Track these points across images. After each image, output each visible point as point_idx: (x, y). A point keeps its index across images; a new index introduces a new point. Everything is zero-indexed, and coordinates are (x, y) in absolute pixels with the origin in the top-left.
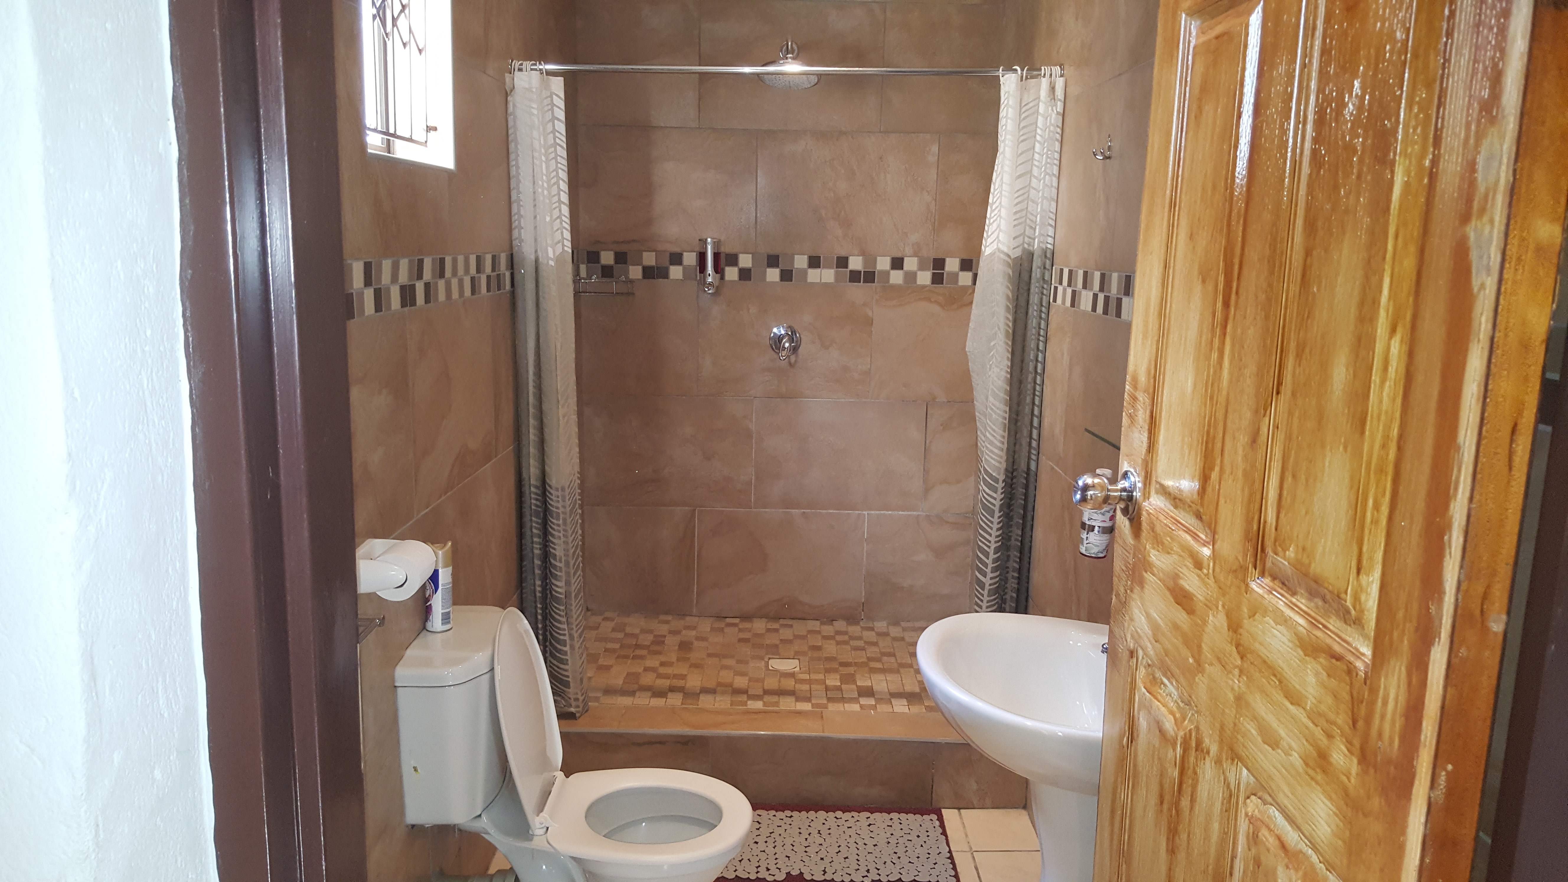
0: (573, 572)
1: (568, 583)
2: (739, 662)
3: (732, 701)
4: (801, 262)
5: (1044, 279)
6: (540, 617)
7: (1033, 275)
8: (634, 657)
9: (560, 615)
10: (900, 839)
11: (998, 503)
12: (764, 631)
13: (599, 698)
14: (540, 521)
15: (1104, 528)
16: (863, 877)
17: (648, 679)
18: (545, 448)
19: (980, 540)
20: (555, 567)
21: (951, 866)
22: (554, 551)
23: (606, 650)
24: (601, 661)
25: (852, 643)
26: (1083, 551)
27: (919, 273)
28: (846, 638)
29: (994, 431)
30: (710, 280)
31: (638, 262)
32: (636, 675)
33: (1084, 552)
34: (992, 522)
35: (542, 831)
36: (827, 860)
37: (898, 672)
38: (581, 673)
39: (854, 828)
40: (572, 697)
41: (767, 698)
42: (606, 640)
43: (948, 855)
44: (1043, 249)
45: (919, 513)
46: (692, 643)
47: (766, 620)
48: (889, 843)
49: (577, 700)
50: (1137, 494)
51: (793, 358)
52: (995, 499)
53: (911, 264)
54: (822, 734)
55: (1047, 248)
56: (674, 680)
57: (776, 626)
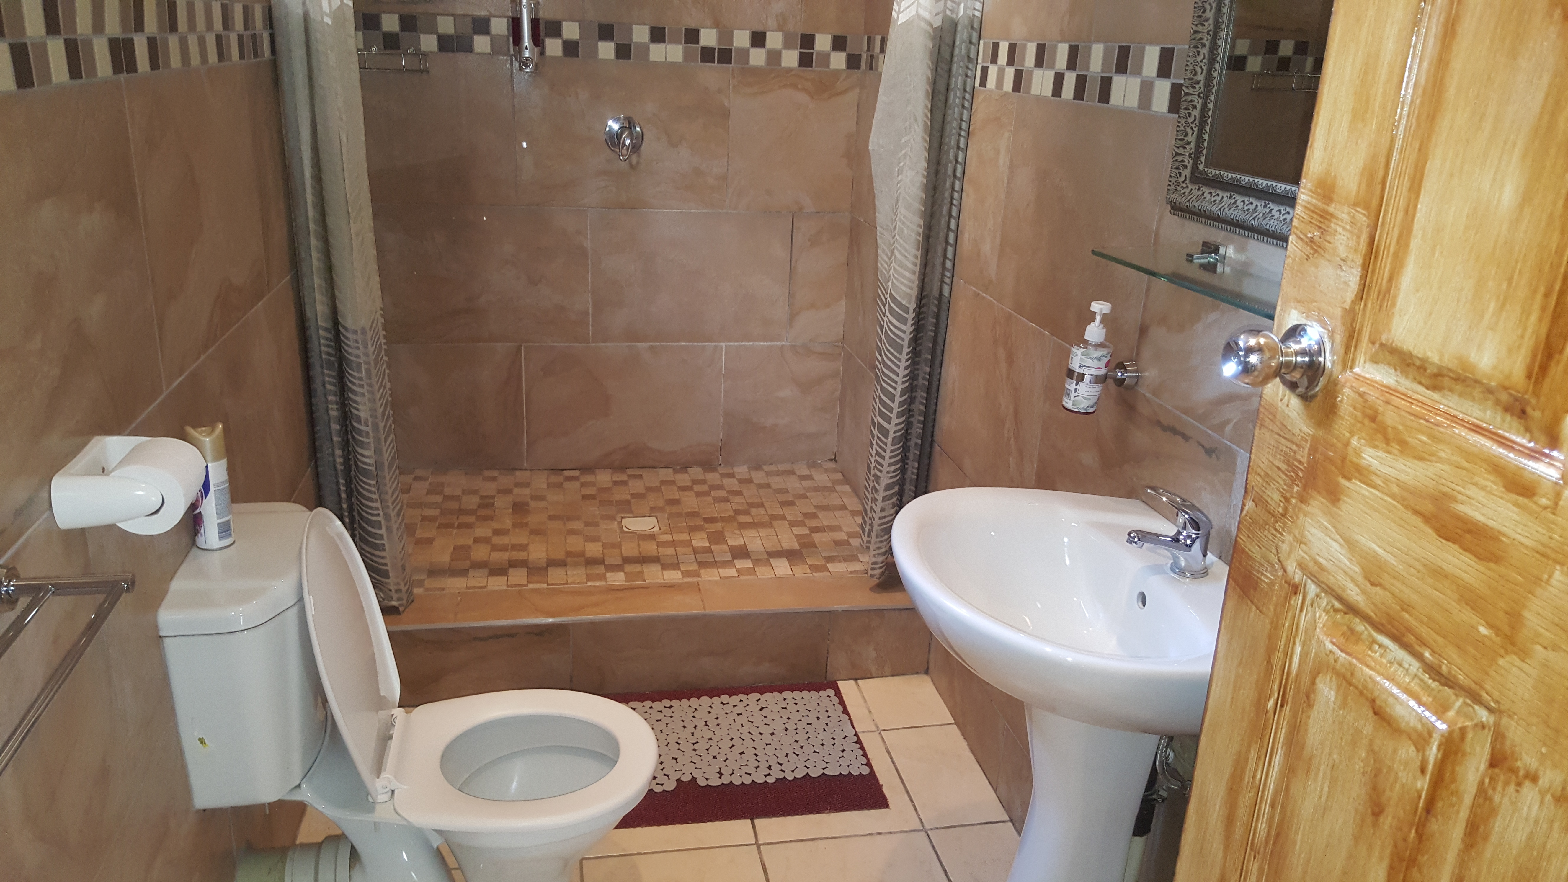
0: (383, 437)
1: (378, 451)
2: (587, 524)
3: (587, 575)
4: (640, 34)
5: (969, 57)
6: (344, 496)
7: (957, 51)
8: (460, 526)
9: (368, 490)
10: (798, 723)
11: (907, 337)
12: (610, 485)
13: (423, 581)
14: (334, 374)
15: (1096, 376)
16: (766, 776)
17: (480, 553)
18: (334, 277)
19: (883, 380)
20: (360, 432)
21: (861, 752)
22: (356, 412)
23: (424, 518)
24: (419, 534)
25: (714, 493)
26: (1069, 405)
27: (784, 52)
28: (705, 488)
29: (906, 250)
30: (527, 54)
31: (431, 29)
32: (466, 548)
33: (1071, 407)
34: (900, 360)
35: (386, 797)
36: (721, 758)
37: (771, 526)
38: (402, 560)
39: (745, 715)
40: (393, 588)
41: (629, 568)
42: (420, 505)
43: (855, 739)
44: (970, 18)
45: (784, 343)
46: (527, 504)
47: (610, 470)
48: (787, 729)
49: (398, 591)
50: (1328, 359)
51: (634, 158)
52: (904, 332)
53: (774, 40)
54: (703, 611)
55: (974, 15)
56: (514, 553)
57: (623, 477)
